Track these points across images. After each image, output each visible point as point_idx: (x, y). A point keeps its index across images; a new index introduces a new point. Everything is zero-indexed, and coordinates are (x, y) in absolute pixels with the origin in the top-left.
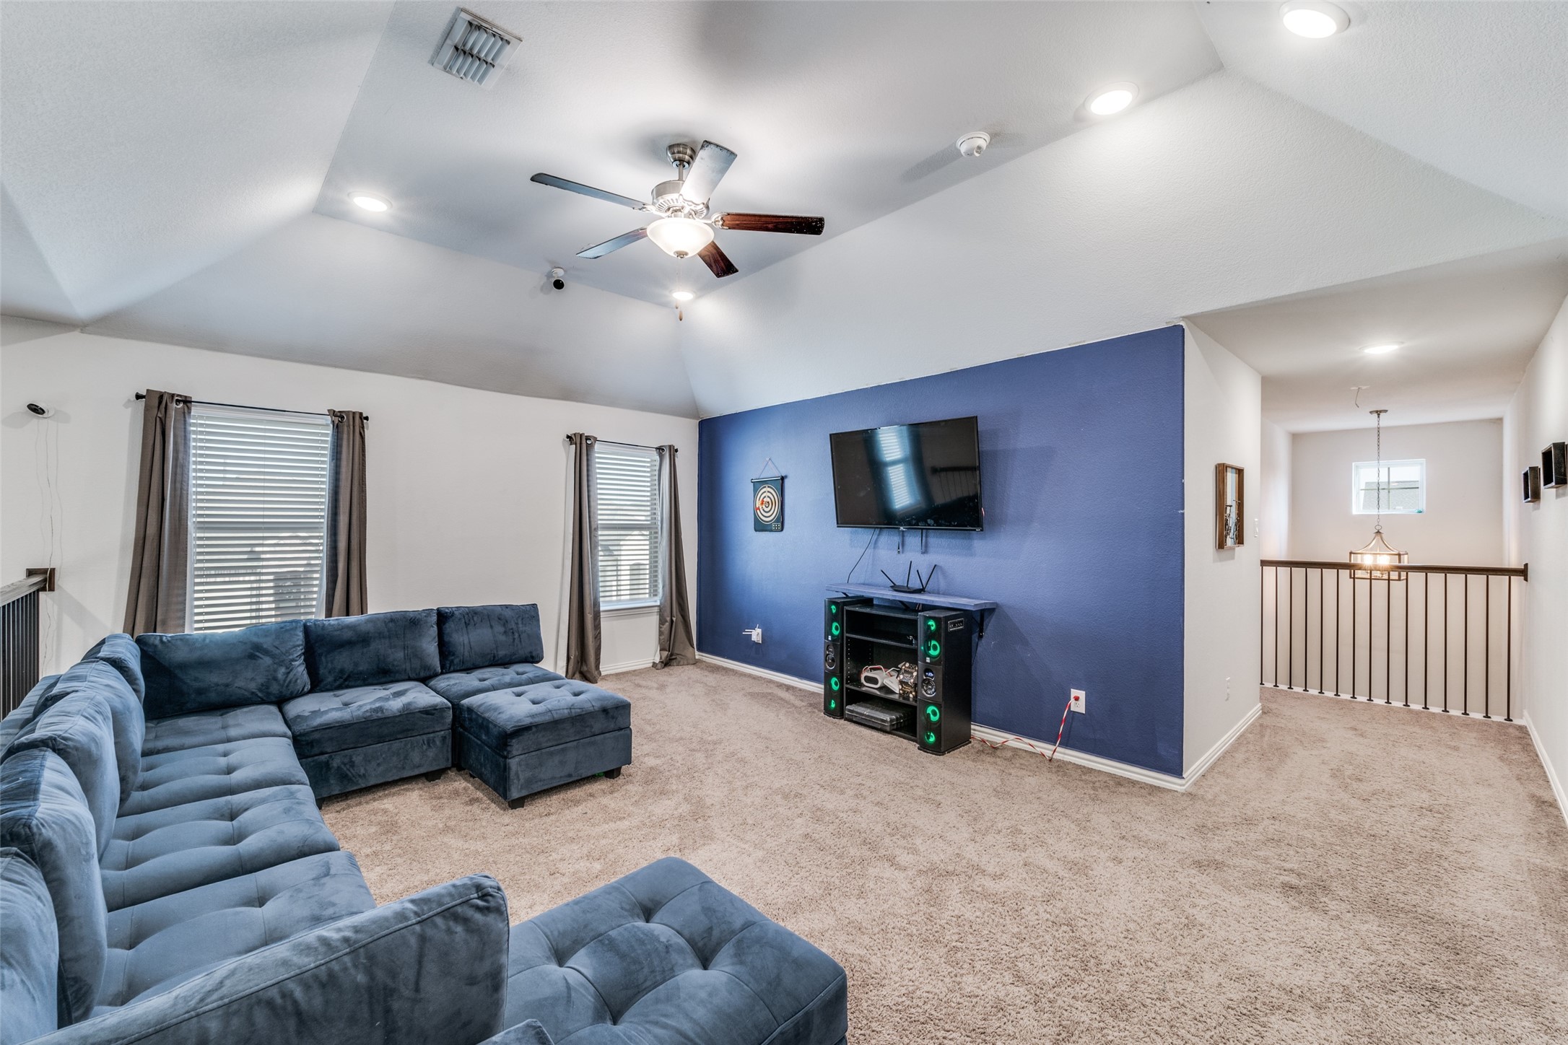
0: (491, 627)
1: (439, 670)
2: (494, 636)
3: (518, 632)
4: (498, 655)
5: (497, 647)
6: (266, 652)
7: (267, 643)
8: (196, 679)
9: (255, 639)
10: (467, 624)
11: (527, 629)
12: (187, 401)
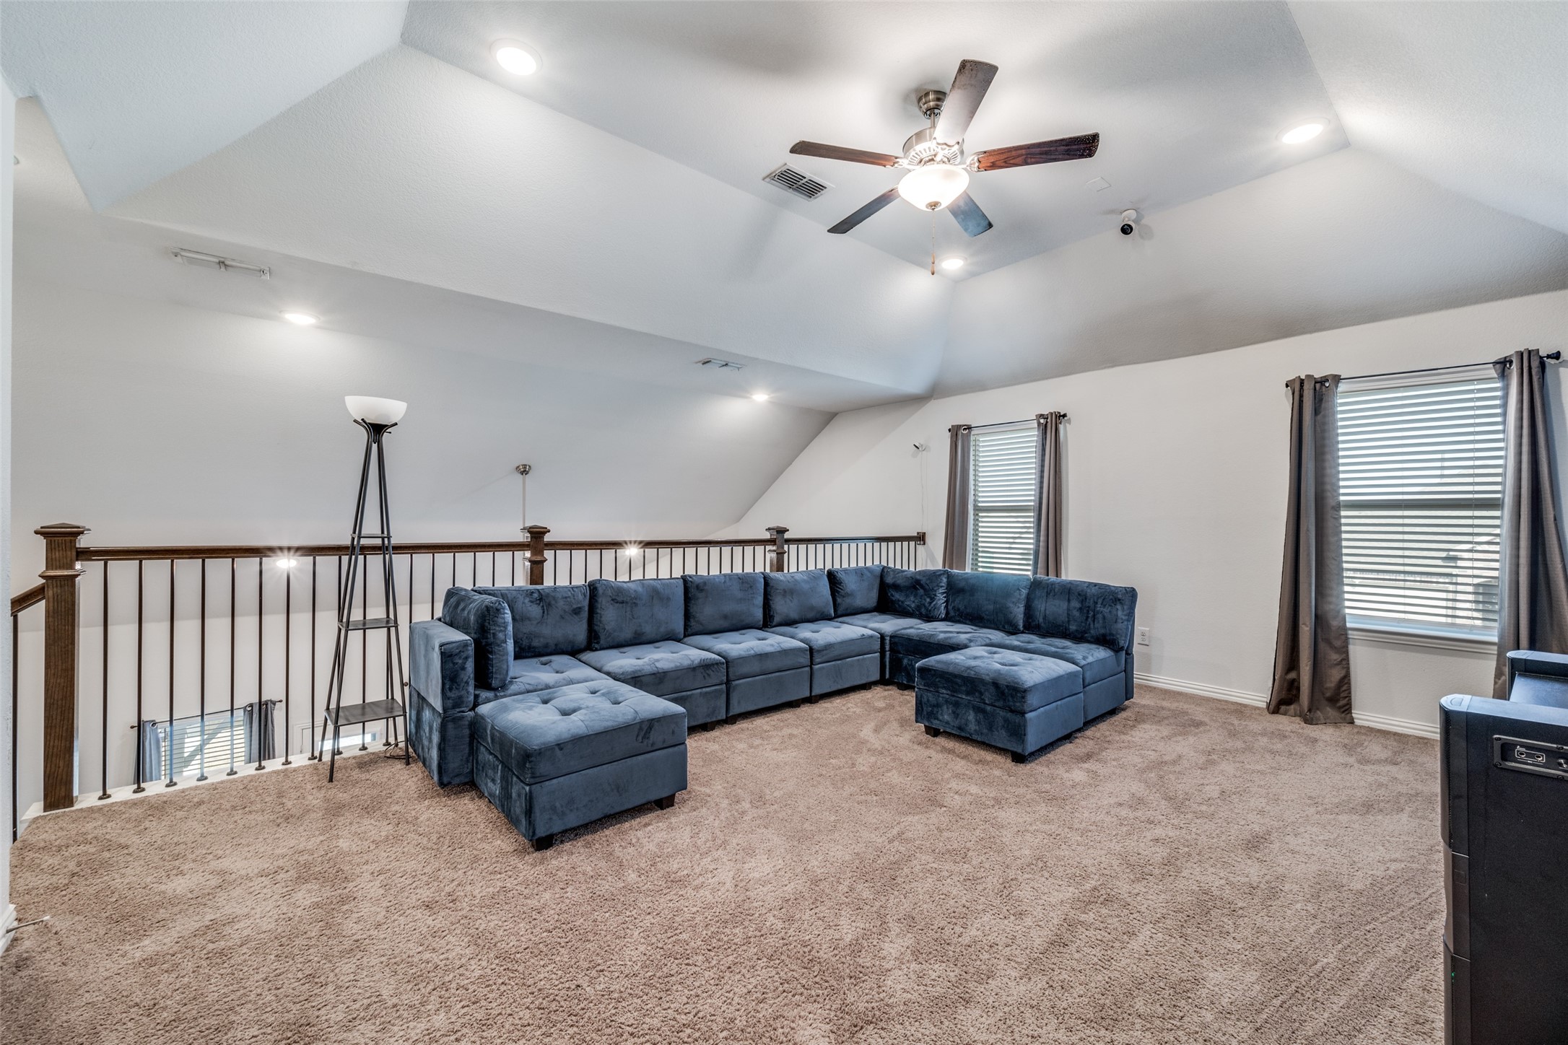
0: (1069, 601)
1: (1021, 628)
2: (1068, 610)
3: (1094, 611)
4: (1069, 629)
5: (1069, 621)
6: (922, 587)
7: (924, 581)
8: (892, 595)
9: (918, 577)
10: (1048, 594)
11: (1106, 610)
12: (969, 428)
